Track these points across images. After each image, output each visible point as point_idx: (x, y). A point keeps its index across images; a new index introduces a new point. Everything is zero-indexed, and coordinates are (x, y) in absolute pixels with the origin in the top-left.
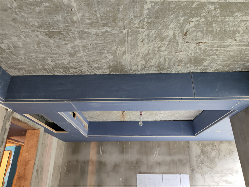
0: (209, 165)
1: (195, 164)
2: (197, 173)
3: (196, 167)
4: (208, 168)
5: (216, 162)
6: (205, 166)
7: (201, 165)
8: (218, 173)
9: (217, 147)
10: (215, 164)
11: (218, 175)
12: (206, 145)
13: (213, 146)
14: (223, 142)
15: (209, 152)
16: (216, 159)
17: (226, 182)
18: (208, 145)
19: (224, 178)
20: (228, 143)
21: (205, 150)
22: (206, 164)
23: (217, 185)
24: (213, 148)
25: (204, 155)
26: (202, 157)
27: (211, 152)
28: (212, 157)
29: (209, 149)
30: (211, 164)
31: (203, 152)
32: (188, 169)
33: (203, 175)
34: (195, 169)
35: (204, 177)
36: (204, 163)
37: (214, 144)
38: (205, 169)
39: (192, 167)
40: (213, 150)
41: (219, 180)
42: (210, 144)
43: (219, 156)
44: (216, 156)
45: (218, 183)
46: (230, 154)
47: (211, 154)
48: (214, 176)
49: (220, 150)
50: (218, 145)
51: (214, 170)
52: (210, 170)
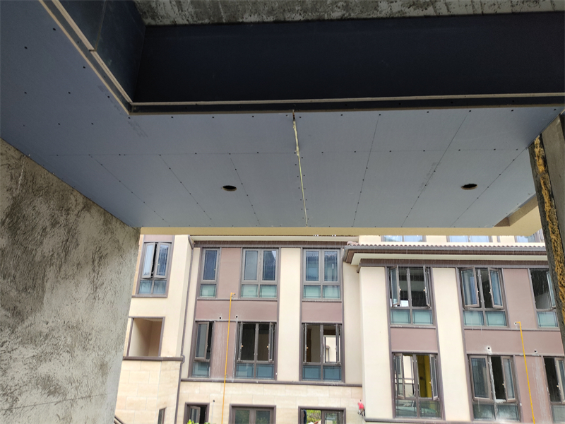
0: (13, 293)
4: (4, 312)
5: (43, 287)
8: (31, 340)
9: (72, 217)
10: (41, 293)
11: (29, 352)
12: (40, 189)
13: (60, 208)
14: (94, 210)
15: (39, 229)
16: (51, 273)
17: (44, 388)
18: (47, 194)
19: (44, 369)
20: (103, 219)
21: (28, 211)
23: (7, 406)
24: (57, 214)
25: (15, 235)
28: (38, 258)
29: (42, 210)
30: (26, 289)
31: (14, 217)
37: (67, 200)
40: (54, 224)
41: (25, 380)
42: (56, 191)
43: (63, 259)
44: (55, 255)
45: (16, 394)
46: (93, 262)
47: (41, 243)
48: (15, 355)
49: (73, 237)
50: (76, 212)
51: (27, 323)
52: (11, 321)
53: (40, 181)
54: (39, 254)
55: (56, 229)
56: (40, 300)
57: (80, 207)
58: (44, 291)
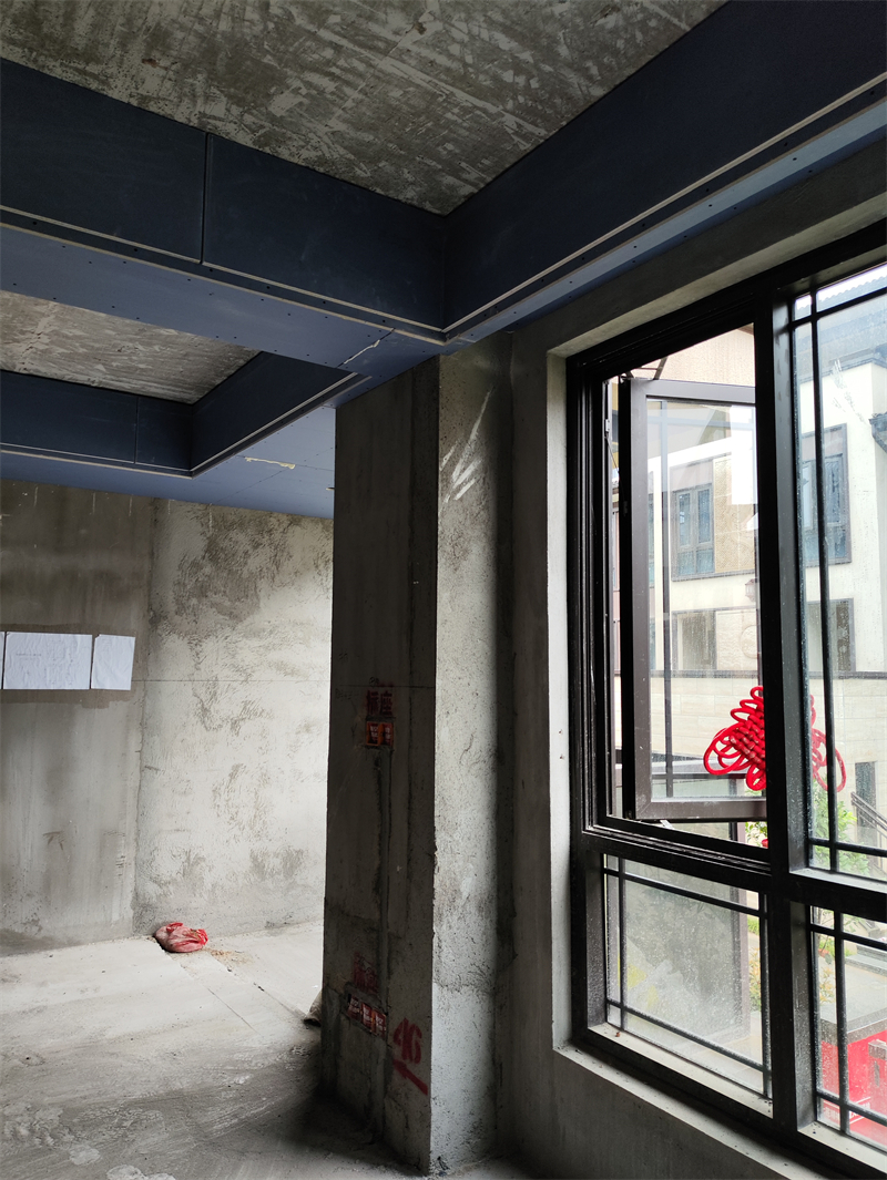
0: (227, 603)
1: (170, 597)
2: (173, 631)
3: (172, 607)
4: (222, 617)
5: (257, 596)
6: (212, 605)
7: (194, 601)
8: (256, 634)
9: (277, 536)
10: (255, 600)
11: (255, 643)
12: (232, 524)
13: (261, 533)
14: (305, 522)
15: (241, 553)
16: (263, 584)
17: (279, 669)
18: (241, 525)
19: (274, 656)
20: (321, 526)
21: (224, 544)
22: (217, 598)
23: (243, 679)
24: (257, 538)
25: (218, 563)
26: (208, 570)
27: (246, 553)
28: (245, 574)
29: (241, 539)
30: (239, 599)
31: (213, 551)
32: (135, 613)
33: (195, 640)
34: (165, 618)
35: (199, 648)
36: (209, 594)
37: (266, 524)
38: (210, 617)
39: (154, 607)
40: (257, 546)
41: (256, 662)
42: (251, 520)
43: (275, 572)
44: (264, 570)
45: (249, 671)
46: (317, 567)
47: (246, 564)
48: (240, 645)
49: (283, 551)
50: (282, 530)
51: (246, 623)
52: (230, 622)
53: (231, 518)
54: (245, 572)
55: (260, 550)
56: (257, 606)
57: (285, 525)
58: (259, 599)
